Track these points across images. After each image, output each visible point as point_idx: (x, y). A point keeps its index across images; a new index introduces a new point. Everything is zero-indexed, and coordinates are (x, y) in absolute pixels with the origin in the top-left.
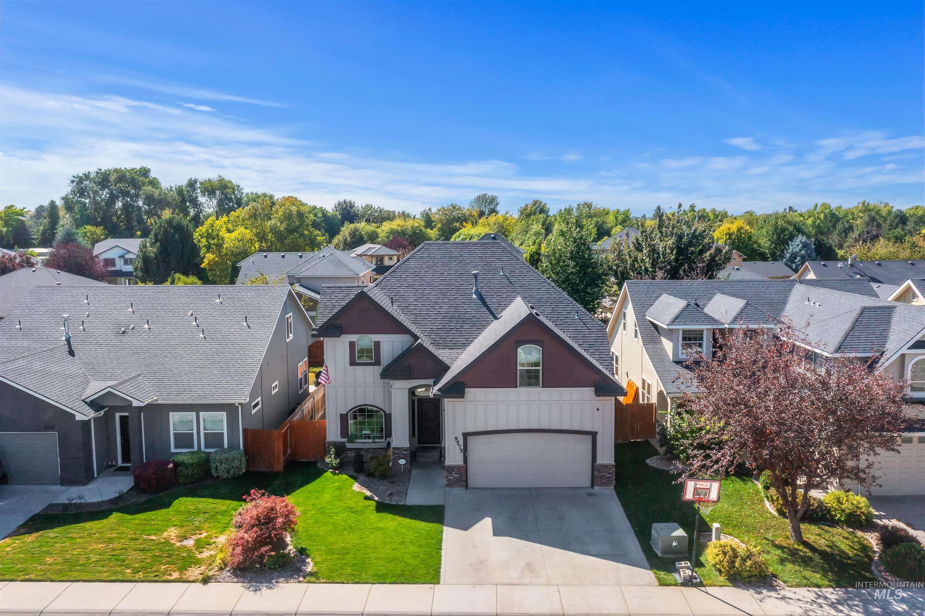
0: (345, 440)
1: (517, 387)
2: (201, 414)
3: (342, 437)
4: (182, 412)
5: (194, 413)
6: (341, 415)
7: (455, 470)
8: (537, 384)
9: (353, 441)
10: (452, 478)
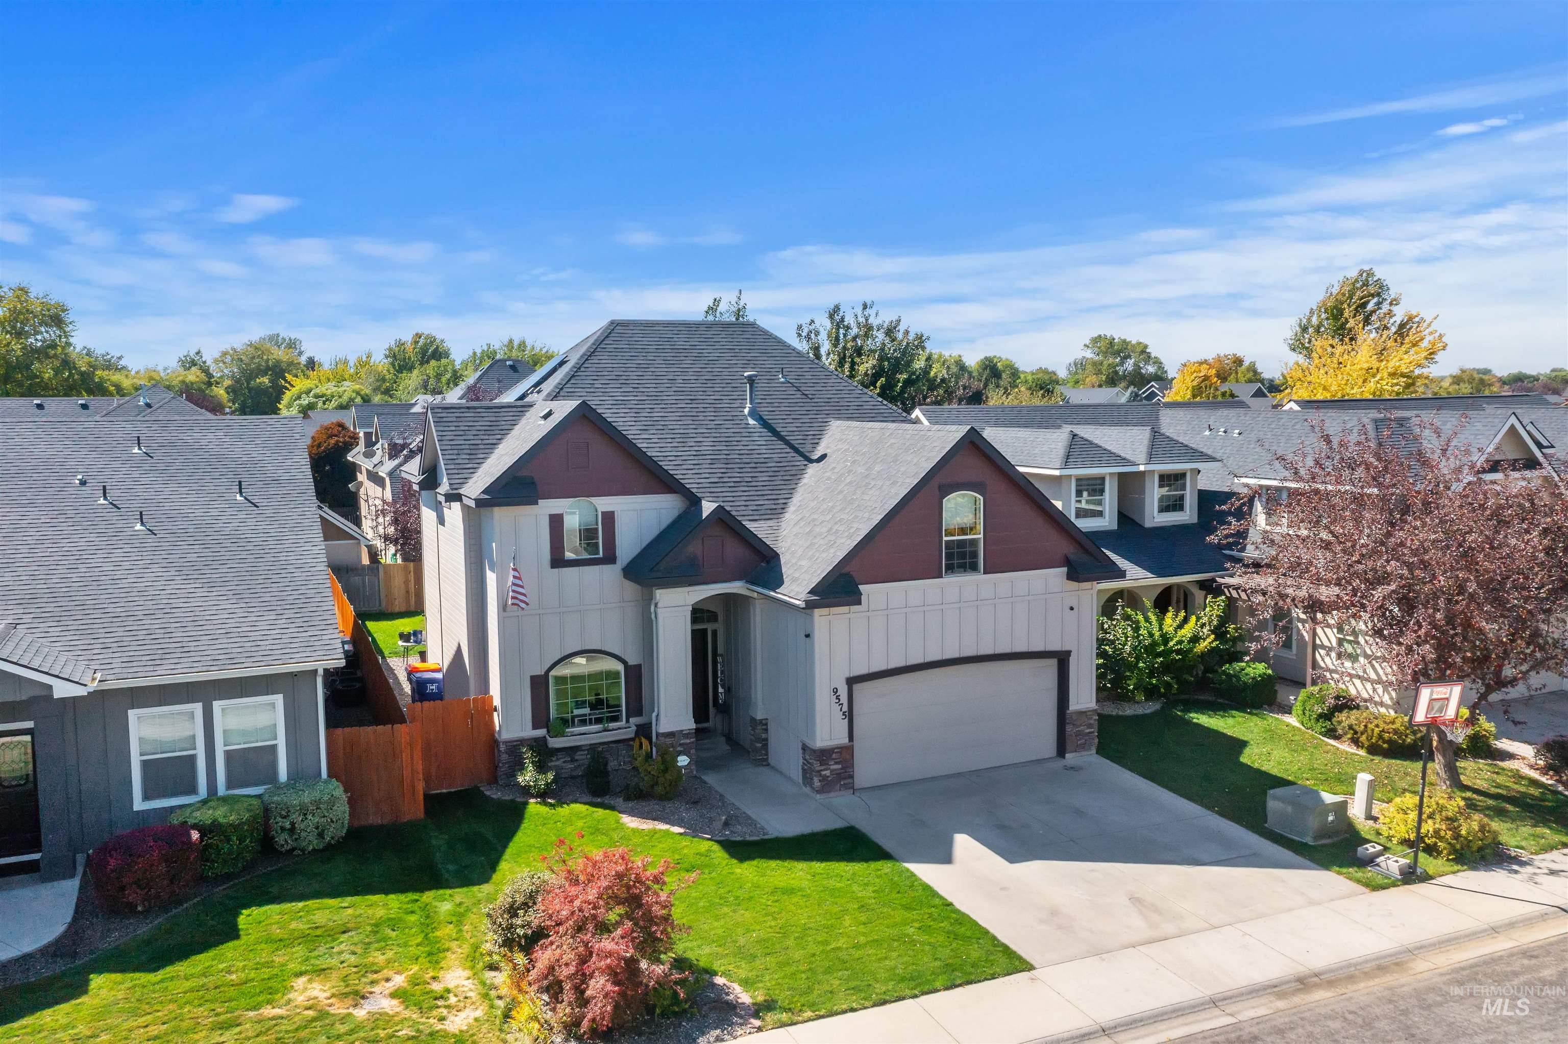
0: (541, 732)
1: (940, 576)
2: (217, 705)
3: (535, 727)
4: (160, 705)
5: (198, 708)
6: (534, 679)
7: (834, 756)
8: (974, 568)
9: (564, 732)
10: (827, 773)
